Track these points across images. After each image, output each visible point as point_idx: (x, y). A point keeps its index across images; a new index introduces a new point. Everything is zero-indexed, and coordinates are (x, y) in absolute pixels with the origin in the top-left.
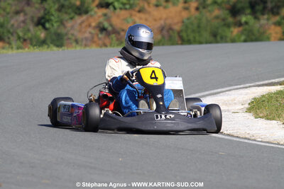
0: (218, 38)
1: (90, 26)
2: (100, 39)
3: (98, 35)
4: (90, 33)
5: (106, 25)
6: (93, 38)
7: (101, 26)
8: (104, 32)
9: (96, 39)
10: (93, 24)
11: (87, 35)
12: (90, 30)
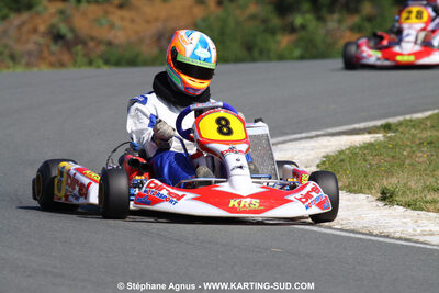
0: (256, 53)
1: (35, 30)
2: (53, 54)
3: (48, 47)
4: (36, 43)
5: (64, 29)
6: (41, 52)
7: (55, 30)
8: (60, 43)
9: (46, 53)
10: (42, 28)
11: (31, 46)
12: (36, 38)
